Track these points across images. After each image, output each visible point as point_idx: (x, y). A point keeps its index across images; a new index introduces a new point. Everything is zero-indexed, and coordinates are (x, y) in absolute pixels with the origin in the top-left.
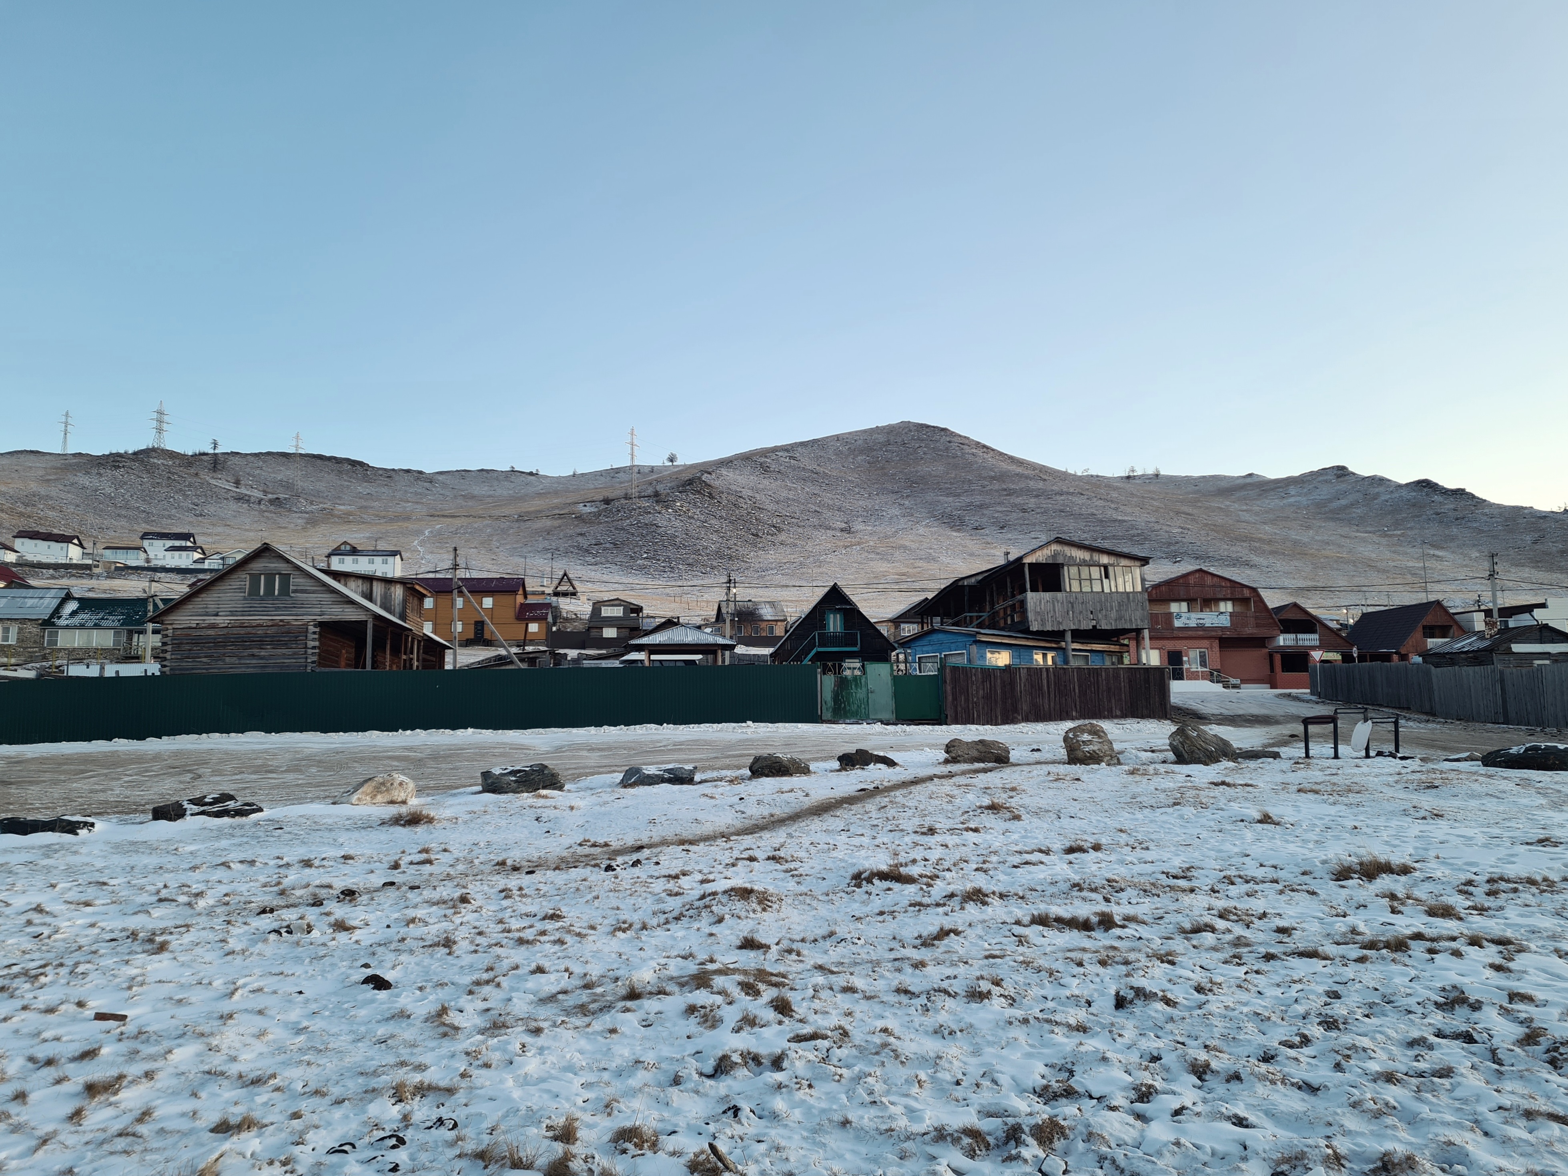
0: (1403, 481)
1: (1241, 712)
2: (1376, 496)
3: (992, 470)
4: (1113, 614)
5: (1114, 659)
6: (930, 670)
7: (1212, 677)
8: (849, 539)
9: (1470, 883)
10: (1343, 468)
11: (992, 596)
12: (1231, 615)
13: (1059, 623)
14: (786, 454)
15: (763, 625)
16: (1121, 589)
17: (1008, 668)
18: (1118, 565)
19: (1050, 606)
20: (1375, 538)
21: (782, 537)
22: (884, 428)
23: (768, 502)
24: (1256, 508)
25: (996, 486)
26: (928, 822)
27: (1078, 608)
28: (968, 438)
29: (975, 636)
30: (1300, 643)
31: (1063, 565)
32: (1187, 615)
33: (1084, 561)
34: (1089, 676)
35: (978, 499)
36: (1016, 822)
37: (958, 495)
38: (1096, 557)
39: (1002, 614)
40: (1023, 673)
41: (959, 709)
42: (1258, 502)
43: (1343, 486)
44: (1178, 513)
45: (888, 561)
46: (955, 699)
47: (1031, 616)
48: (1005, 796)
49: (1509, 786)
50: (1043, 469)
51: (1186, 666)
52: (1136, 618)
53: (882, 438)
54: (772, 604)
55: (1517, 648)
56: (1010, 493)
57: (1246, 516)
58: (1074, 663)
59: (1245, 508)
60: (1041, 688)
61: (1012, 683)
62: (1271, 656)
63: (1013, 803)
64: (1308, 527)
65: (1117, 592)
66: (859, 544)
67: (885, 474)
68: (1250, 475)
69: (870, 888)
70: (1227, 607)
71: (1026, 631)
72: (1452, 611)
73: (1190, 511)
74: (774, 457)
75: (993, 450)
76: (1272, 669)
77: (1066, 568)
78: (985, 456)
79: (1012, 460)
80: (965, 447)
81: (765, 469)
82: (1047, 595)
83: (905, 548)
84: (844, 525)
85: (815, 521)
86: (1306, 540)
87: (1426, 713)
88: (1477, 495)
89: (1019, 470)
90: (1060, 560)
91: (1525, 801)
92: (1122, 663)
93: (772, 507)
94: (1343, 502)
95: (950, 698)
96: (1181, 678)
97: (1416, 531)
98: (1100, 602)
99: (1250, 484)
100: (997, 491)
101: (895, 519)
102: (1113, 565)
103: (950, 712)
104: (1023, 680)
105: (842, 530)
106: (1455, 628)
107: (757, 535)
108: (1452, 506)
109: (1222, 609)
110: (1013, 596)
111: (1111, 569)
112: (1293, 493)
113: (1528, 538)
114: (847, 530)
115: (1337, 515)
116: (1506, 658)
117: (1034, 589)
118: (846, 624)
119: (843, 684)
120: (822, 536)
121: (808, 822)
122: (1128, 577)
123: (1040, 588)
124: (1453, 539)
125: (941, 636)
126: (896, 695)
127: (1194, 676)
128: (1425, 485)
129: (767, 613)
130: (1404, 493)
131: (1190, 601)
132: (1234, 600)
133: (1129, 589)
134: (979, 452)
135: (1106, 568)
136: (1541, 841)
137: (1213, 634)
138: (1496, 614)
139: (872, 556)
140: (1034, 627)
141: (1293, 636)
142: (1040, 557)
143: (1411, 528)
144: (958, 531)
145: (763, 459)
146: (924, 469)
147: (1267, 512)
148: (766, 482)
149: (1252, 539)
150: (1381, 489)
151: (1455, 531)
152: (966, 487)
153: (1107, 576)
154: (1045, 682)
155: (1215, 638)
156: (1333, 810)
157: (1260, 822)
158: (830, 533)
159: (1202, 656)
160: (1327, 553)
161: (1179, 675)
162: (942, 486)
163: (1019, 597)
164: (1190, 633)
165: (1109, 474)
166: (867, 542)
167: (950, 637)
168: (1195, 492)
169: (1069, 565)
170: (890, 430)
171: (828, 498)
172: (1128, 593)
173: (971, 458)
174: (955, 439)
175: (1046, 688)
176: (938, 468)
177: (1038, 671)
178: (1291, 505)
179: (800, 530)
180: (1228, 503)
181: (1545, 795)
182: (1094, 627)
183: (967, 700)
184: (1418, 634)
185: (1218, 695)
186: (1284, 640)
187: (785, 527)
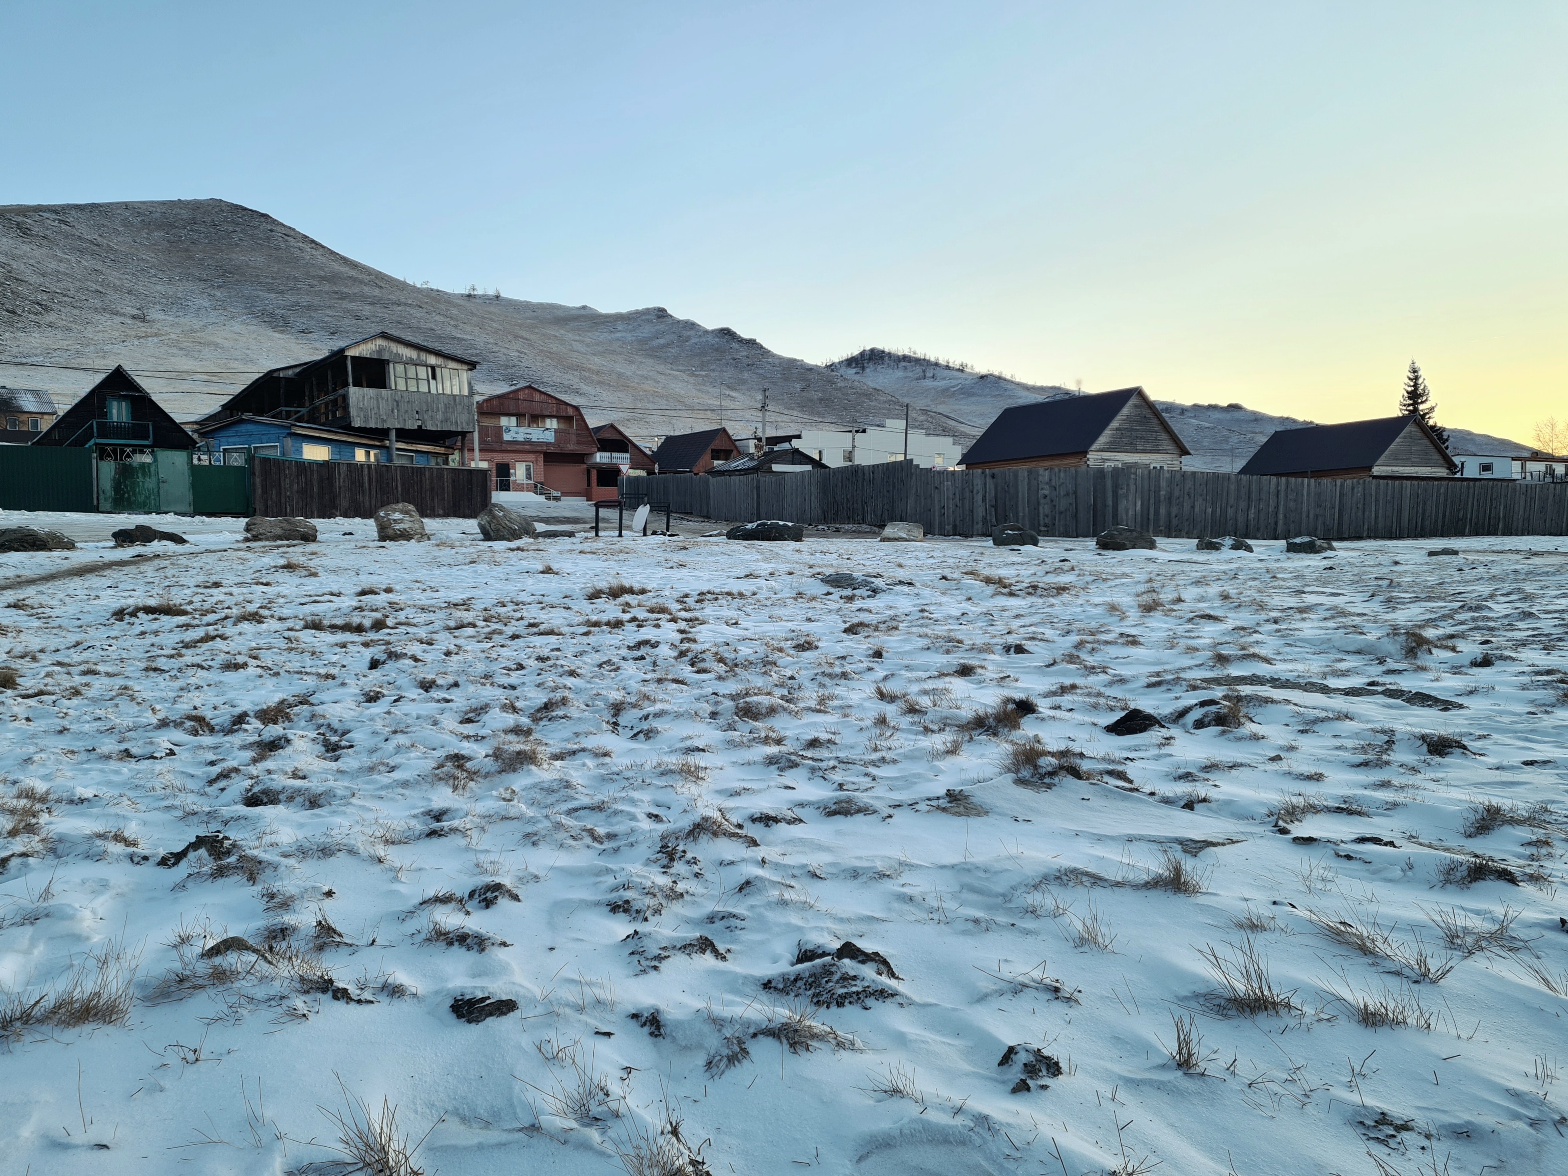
0: (710, 327)
1: (555, 515)
2: (688, 339)
3: (321, 269)
4: (440, 416)
5: (440, 460)
6: (237, 460)
7: (536, 489)
8: (143, 329)
9: (686, 596)
10: (663, 310)
11: (311, 391)
12: (556, 431)
13: (384, 421)
14: (54, 216)
15: (24, 417)
16: (448, 391)
17: (325, 464)
18: (445, 367)
19: (374, 403)
20: (686, 378)
21: (51, 317)
22: (188, 202)
23: (29, 272)
24: (588, 340)
25: (327, 287)
26: (214, 578)
27: (404, 406)
28: (294, 230)
29: (289, 428)
30: (614, 461)
31: (388, 362)
32: (516, 429)
33: (411, 359)
34: (413, 476)
35: (305, 300)
36: (312, 579)
37: (282, 293)
38: (423, 356)
39: (323, 410)
40: (344, 469)
41: (270, 503)
42: (590, 334)
43: (662, 327)
44: (516, 337)
45: (195, 359)
46: (265, 491)
47: (353, 412)
48: (304, 558)
49: (740, 547)
50: (380, 276)
51: (512, 478)
52: (460, 421)
53: (185, 214)
54: (35, 393)
55: (776, 468)
56: (344, 297)
57: (578, 346)
58: (398, 462)
59: (577, 338)
60: (361, 485)
61: (331, 479)
62: (589, 472)
63: (311, 564)
64: (632, 362)
65: (444, 394)
66: (156, 335)
67: (191, 258)
68: (584, 307)
69: (133, 619)
70: (552, 424)
71: (349, 429)
72: (734, 438)
73: (527, 335)
74: (37, 218)
75: (323, 247)
76: (589, 484)
77: (391, 365)
78: (314, 252)
79: (345, 261)
80: (289, 239)
81: (24, 232)
82: (371, 392)
83: (216, 345)
84: (136, 312)
85: (97, 303)
86: (629, 373)
87: (703, 517)
88: (764, 345)
89: (353, 273)
90: (386, 357)
91: (747, 557)
92: (447, 464)
93: (34, 279)
94: (662, 341)
95: (259, 491)
96: (508, 490)
97: (717, 373)
98: (427, 403)
99: (583, 315)
100: (327, 293)
101: (203, 312)
102: (440, 366)
103: (259, 506)
104: (343, 476)
105: (134, 317)
106: (735, 452)
107: (14, 313)
108: (745, 353)
109: (548, 425)
110: (335, 390)
111: (438, 370)
112: (620, 328)
113: (798, 386)
114: (141, 318)
115: (655, 353)
116: (767, 475)
117: (357, 384)
118: (135, 412)
119: (126, 473)
120: (106, 322)
121: (66, 581)
122: (456, 381)
123: (364, 383)
124: (744, 382)
125: (250, 427)
126: (194, 486)
127: (520, 488)
128: (727, 333)
129: (29, 404)
130: (710, 338)
131: (519, 416)
132: (559, 418)
133: (456, 392)
134: (307, 248)
135: (433, 369)
136: (747, 576)
137: (539, 448)
138: (764, 440)
139: (174, 350)
140: (357, 423)
141: (608, 454)
142: (364, 350)
143: (714, 370)
144: (282, 332)
145: (20, 219)
146: (239, 257)
147: (597, 344)
148: (26, 248)
149: (583, 369)
150: (692, 333)
151: (746, 375)
152: (291, 284)
153: (434, 377)
154: (366, 479)
155: (540, 452)
156: (605, 564)
157: (542, 572)
158: (118, 319)
159: (528, 469)
160: (646, 387)
161: (505, 486)
162: (262, 279)
163: (341, 392)
164: (518, 447)
165: (449, 290)
166: (167, 334)
167: (261, 428)
168: (533, 318)
169: (395, 362)
170: (196, 206)
171: (114, 276)
172: (455, 396)
173: (297, 253)
174: (278, 229)
175: (367, 485)
176: (258, 260)
177: (360, 467)
178: (618, 340)
179: (76, 312)
180: (562, 332)
181: (761, 553)
182: (420, 427)
183: (279, 494)
184: (707, 456)
185: (539, 503)
186: (601, 457)
187: (55, 306)
